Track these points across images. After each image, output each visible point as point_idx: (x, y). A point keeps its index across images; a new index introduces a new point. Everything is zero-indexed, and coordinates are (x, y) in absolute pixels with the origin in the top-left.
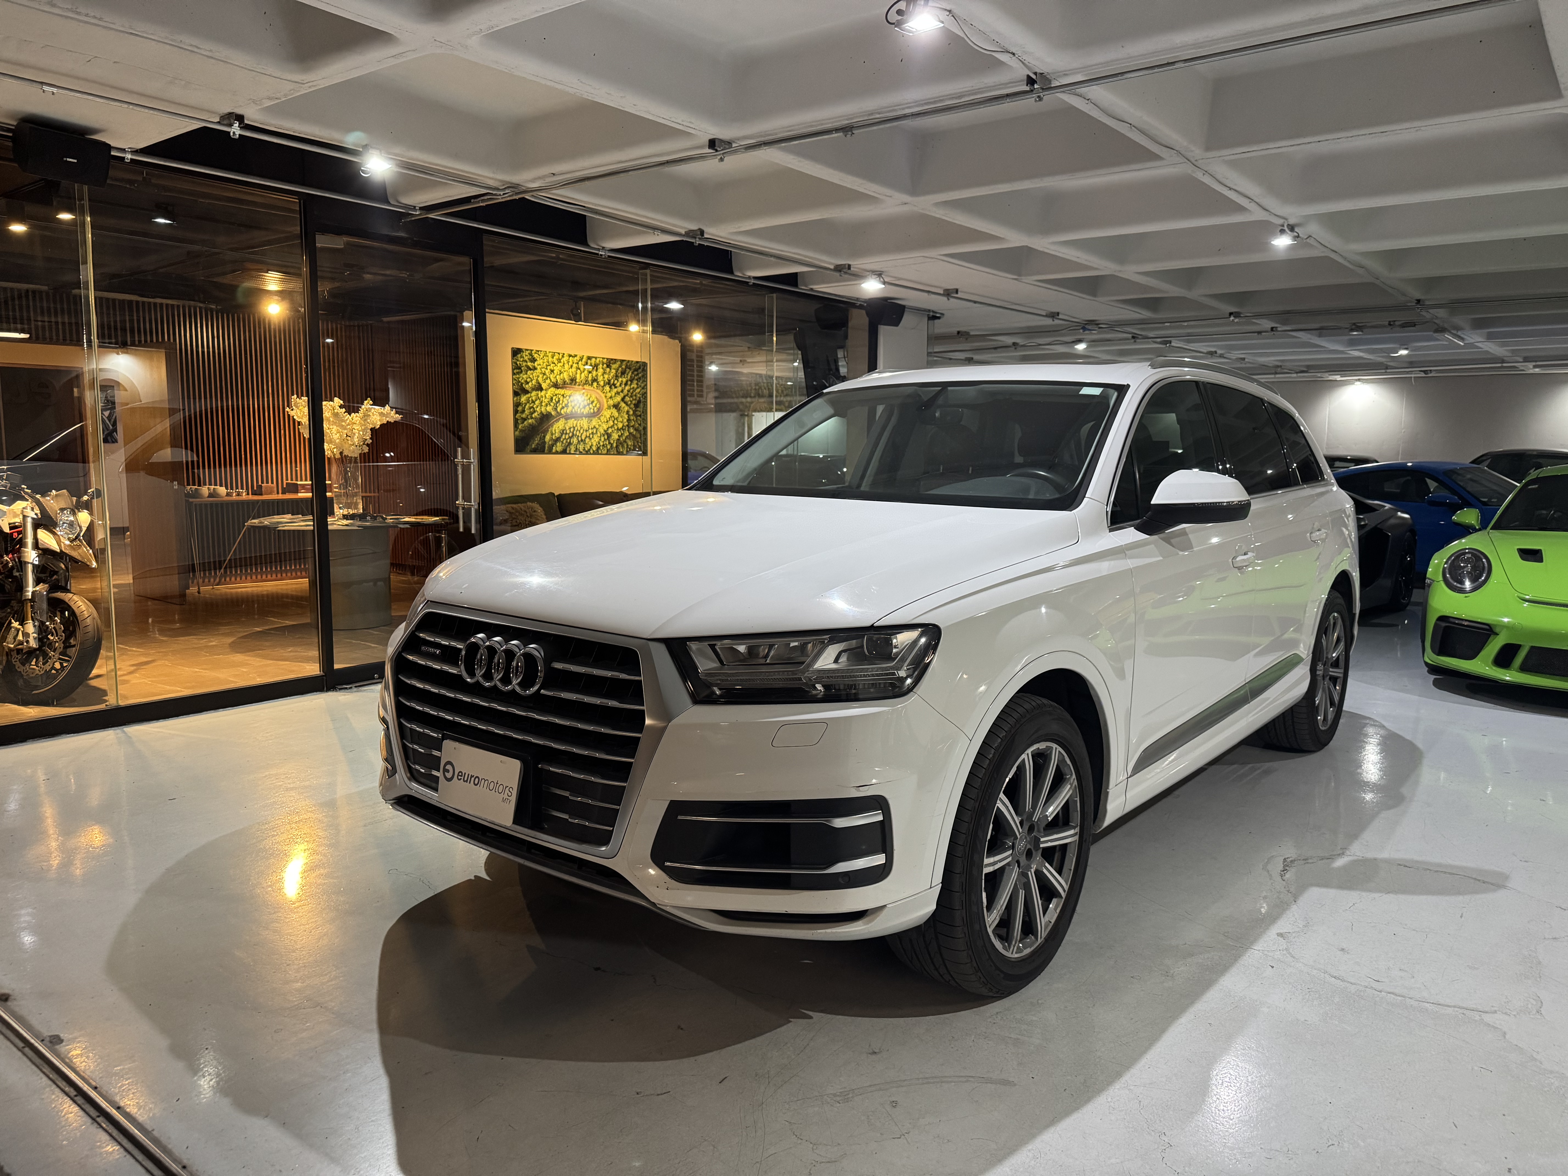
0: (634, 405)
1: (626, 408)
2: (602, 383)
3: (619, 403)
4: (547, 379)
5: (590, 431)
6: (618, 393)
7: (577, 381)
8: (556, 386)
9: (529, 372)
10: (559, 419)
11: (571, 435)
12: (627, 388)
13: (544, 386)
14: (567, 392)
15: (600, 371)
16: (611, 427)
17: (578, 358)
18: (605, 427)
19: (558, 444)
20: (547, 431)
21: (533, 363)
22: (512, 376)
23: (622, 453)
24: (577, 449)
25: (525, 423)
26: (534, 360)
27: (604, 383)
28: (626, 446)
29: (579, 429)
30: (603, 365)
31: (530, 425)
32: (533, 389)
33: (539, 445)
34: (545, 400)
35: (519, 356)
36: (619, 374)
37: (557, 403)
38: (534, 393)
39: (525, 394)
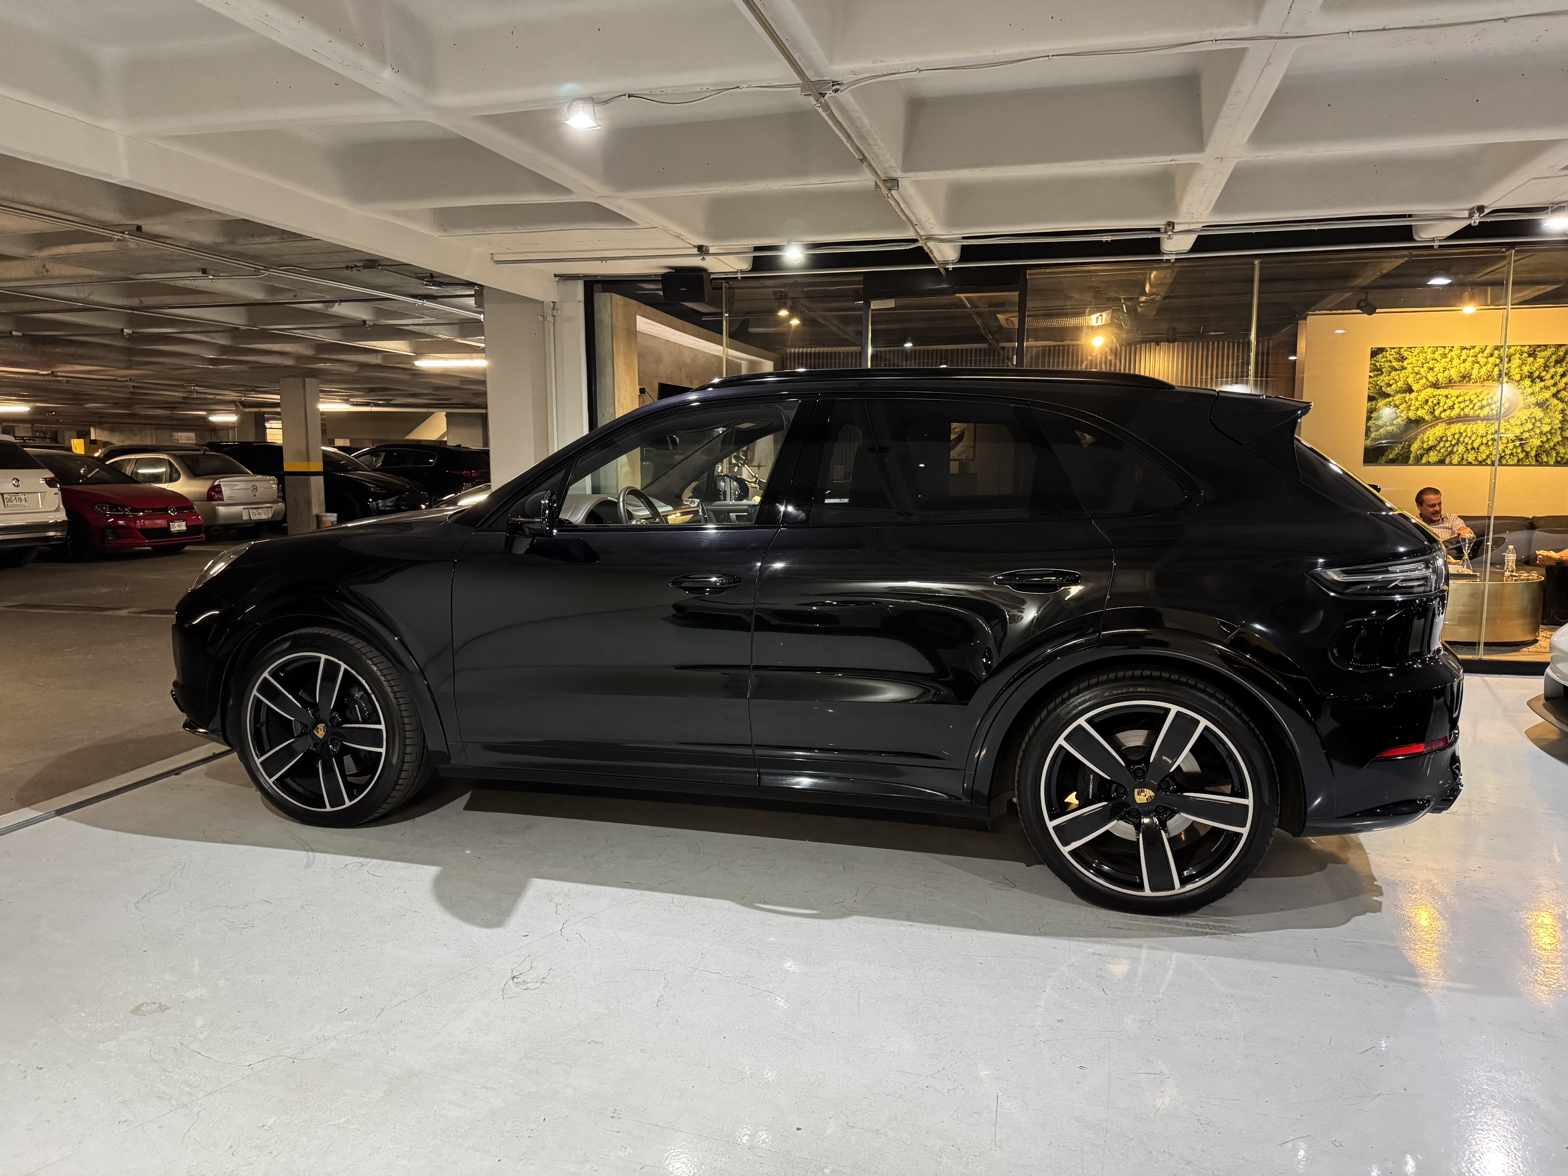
1: (1561, 406)
2: (1518, 377)
3: (1547, 400)
4: (1422, 378)
5: (1490, 437)
6: (1547, 388)
7: (1472, 377)
8: (1436, 385)
9: (1393, 374)
10: (1437, 424)
11: (1453, 443)
12: (1564, 380)
13: (1415, 387)
14: (1454, 392)
15: (1516, 362)
16: (1529, 431)
17: (1477, 350)
18: (1518, 432)
19: (1431, 453)
20: (1416, 438)
21: (1403, 362)
22: (1368, 380)
23: (1547, 464)
24: (1463, 459)
25: (1382, 430)
26: (1403, 359)
27: (1521, 377)
28: (1554, 454)
29: (1469, 435)
30: (1521, 355)
31: (1389, 433)
32: (1398, 392)
33: (1401, 455)
34: (1416, 404)
35: (1380, 356)
36: (1552, 364)
37: (1435, 405)
38: (1399, 396)
39: (1385, 398)
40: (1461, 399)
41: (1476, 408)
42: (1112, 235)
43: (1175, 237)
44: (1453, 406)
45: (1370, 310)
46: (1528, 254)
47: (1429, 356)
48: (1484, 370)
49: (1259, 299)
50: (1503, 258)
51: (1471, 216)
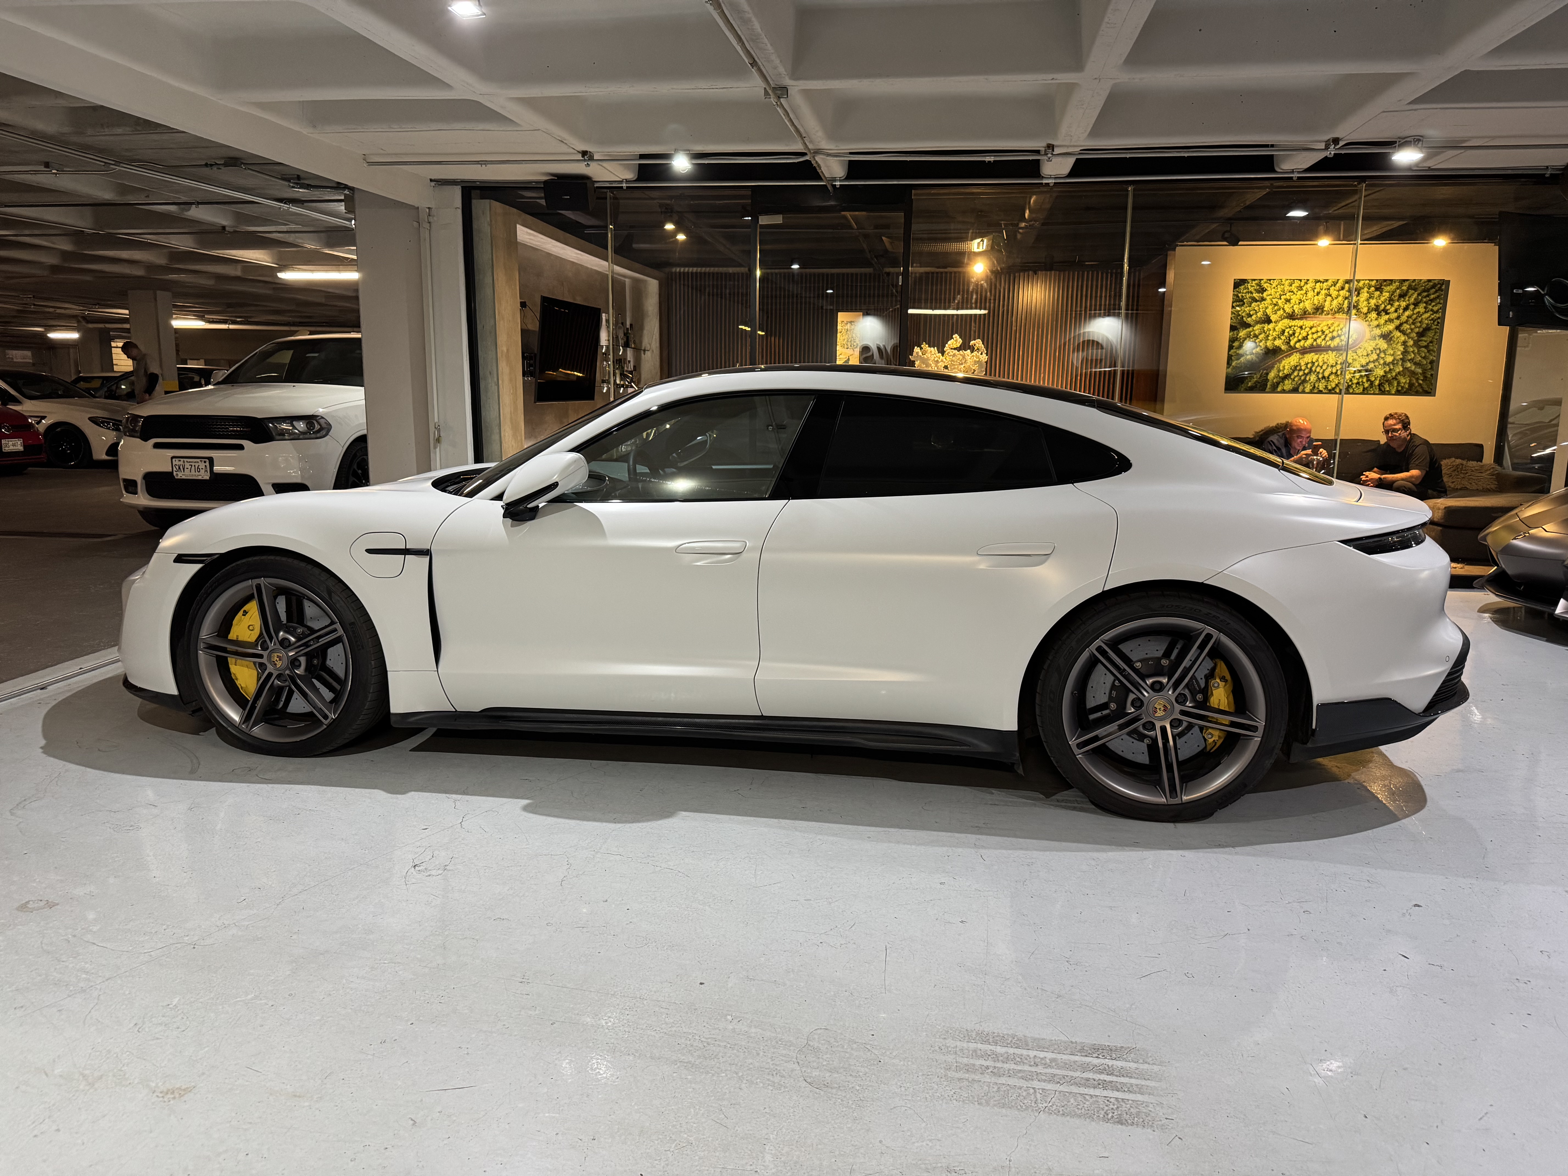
0: (1417, 333)
1: (1403, 338)
2: (1365, 310)
3: (1391, 332)
4: (1279, 310)
5: (1339, 367)
6: (1391, 321)
7: (1325, 309)
8: (1292, 316)
9: (1253, 305)
10: (1292, 354)
11: (1306, 371)
12: (1407, 313)
13: (1273, 318)
14: (1308, 323)
15: (1364, 295)
16: (1374, 362)
17: (1330, 283)
18: (1364, 362)
19: (1286, 382)
20: (1273, 367)
21: (1262, 294)
22: (1231, 310)
23: (1389, 393)
24: (1314, 387)
25: (1242, 359)
26: (1263, 290)
27: (1368, 309)
28: (1395, 384)
29: (1321, 365)
30: (1369, 289)
31: (1249, 361)
32: (1257, 322)
33: (1259, 383)
34: (1274, 334)
35: (1242, 287)
36: (1397, 298)
37: (1291, 335)
38: (1258, 327)
39: (1246, 328)
40: (1314, 330)
41: (1327, 338)
42: (995, 156)
43: (1054, 160)
44: (1307, 337)
45: (1234, 241)
46: (1378, 189)
47: (1287, 288)
48: (1335, 302)
49: (1132, 227)
50: (1355, 192)
51: (1327, 148)
